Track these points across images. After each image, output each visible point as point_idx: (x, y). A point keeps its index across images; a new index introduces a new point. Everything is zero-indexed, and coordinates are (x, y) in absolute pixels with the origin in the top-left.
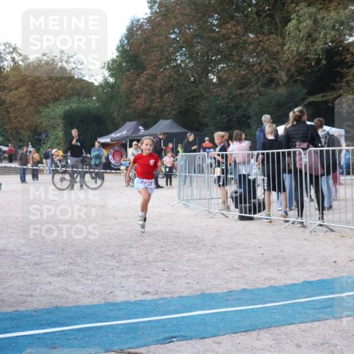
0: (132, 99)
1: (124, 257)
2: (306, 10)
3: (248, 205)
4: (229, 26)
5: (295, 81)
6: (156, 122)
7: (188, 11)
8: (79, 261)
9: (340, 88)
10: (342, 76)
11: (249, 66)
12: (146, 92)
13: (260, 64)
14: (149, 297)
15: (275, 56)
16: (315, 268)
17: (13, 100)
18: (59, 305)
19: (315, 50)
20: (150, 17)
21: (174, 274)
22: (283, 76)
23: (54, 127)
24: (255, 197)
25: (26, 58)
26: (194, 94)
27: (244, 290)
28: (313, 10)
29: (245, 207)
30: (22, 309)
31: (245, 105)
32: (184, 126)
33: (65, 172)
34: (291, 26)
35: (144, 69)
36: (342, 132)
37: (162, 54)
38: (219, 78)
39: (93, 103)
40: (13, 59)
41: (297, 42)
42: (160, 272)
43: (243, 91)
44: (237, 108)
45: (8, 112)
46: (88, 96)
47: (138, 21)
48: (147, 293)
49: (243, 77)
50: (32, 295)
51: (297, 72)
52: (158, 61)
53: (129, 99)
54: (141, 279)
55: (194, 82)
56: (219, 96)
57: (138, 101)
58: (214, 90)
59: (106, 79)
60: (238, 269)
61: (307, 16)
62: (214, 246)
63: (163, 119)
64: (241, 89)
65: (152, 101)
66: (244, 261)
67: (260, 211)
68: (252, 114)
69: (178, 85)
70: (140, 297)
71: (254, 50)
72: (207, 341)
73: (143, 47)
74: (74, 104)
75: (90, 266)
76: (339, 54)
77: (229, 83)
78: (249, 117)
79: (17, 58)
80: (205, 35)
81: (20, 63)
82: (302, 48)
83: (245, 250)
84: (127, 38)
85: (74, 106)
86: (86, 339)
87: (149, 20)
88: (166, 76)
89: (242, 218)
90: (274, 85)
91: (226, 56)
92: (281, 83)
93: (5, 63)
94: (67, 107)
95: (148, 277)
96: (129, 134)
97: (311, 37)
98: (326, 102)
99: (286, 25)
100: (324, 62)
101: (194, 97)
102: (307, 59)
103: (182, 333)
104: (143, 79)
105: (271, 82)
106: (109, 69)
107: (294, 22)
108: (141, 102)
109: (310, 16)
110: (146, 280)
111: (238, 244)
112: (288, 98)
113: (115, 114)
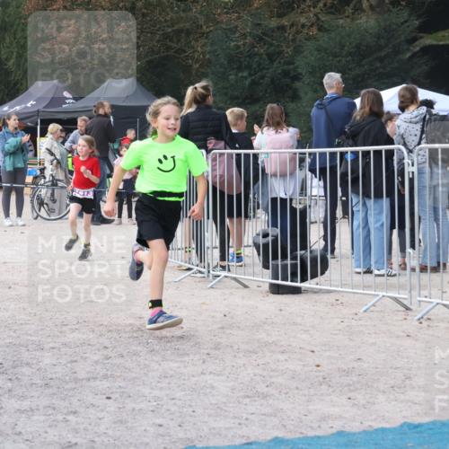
1: (26, 370)
3: (289, 262)
21: (130, 405)
26: (181, 26)
29: (285, 267)
31: (289, 51)
42: (100, 400)
43: (285, 22)
44: (271, 57)
54: (60, 417)
56: (234, 30)
58: (224, 18)
60: (265, 396)
62: (217, 347)
64: (280, 16)
66: (280, 380)
67: (314, 276)
68: (302, 70)
77: (256, 4)
78: (297, 78)
83: (282, 357)
89: (277, 290)
90: (349, 10)
92: (365, 5)
95: (75, 413)
96: (40, 107)
101: (180, 31)
110: (70, 417)
111: (267, 344)
112: (379, 37)
113: (11, 63)
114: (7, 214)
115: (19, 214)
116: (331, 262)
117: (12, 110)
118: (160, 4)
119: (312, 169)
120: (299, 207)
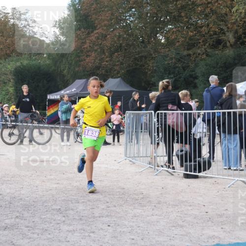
0: (82, 58)
1: (71, 212)
3: (193, 163)
5: (243, 43)
8: (26, 214)
11: (197, 27)
12: (96, 51)
15: (223, 18)
21: (119, 229)
22: (230, 37)
23: (5, 83)
24: (200, 156)
26: (143, 54)
29: (191, 166)
31: (192, 65)
32: (132, 85)
33: (14, 127)
35: (94, 28)
37: (112, 14)
38: (167, 39)
39: (44, 62)
42: (105, 227)
43: (190, 52)
44: (184, 69)
49: (190, 39)
51: (244, 33)
52: (108, 21)
53: (79, 57)
54: (87, 234)
55: (143, 42)
56: (167, 56)
57: (88, 59)
58: (163, 51)
60: (182, 226)
62: (159, 203)
63: (112, 77)
64: (188, 49)
65: (102, 60)
66: (189, 219)
67: (205, 170)
68: (199, 74)
69: (128, 45)
71: (202, 12)
73: (94, 6)
75: (37, 219)
77: (177, 44)
78: (196, 78)
83: (190, 208)
85: (25, 62)
88: (115, 36)
89: (187, 176)
90: (221, 47)
91: (174, 17)
92: (228, 44)
94: (18, 64)
95: (93, 232)
96: (78, 91)
101: (142, 56)
104: (93, 38)
105: (218, 43)
108: (90, 61)
110: (91, 234)
111: (183, 202)
112: (234, 59)
113: (65, 72)
114: (63, 140)
115: (68, 140)
116: (213, 164)
117: (65, 93)
118: (133, 44)
119: (204, 120)
120: (197, 137)
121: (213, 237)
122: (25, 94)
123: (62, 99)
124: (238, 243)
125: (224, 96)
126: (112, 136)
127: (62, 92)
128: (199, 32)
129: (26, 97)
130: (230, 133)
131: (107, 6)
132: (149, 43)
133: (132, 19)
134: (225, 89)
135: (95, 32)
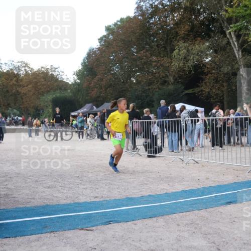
0: (90, 92)
1: (85, 178)
2: (183, 44)
3: (152, 149)
4: (142, 52)
5: (178, 82)
6: (102, 104)
7: (120, 44)
8: (60, 180)
9: (201, 86)
10: (202, 80)
11: (153, 74)
12: (97, 87)
13: (159, 73)
14: (97, 200)
15: (167, 69)
16: (188, 183)
17: (25, 92)
18: (49, 204)
19: (188, 66)
20: (99, 47)
21: (112, 187)
22: (171, 79)
23: (47, 107)
24: (156, 145)
25: (32, 69)
27: (150, 196)
28: (186, 44)
29: (151, 151)
30: (28, 206)
31: (151, 95)
33: (51, 131)
34: (175, 52)
35: (96, 75)
36: (203, 109)
37: (106, 67)
38: (137, 80)
39: (68, 94)
40: (25, 70)
41: (178, 61)
42: (104, 186)
43: (150, 87)
44: (147, 96)
45: (22, 99)
46: (66, 90)
47: (93, 49)
48: (97, 197)
49: (150, 80)
50: (34, 199)
51: (178, 77)
52: (104, 71)
53: (88, 91)
54: (94, 190)
55: (123, 82)
56: (137, 90)
57: (93, 92)
59: (75, 81)
60: (146, 184)
61: (184, 47)
62: (134, 172)
63: (107, 102)
65: (101, 92)
66: (150, 180)
67: (159, 153)
68: (155, 100)
69: (115, 84)
70: (93, 200)
71: (155, 66)
72: (130, 223)
73: (96, 63)
74: (58, 94)
75: (66, 182)
76: (201, 68)
77: (142, 83)
78: (153, 101)
79: (27, 69)
80: (129, 57)
81: (29, 72)
82: (181, 65)
83: (150, 174)
84: (87, 58)
85: (58, 95)
86: (63, 222)
87: (99, 49)
88: (108, 79)
89: (149, 156)
90: (166, 84)
91: (140, 68)
92: (170, 83)
93: (21, 72)
94: (54, 96)
95: (97, 189)
96: (88, 110)
97: (186, 59)
98: (195, 93)
99: (173, 52)
100: (193, 72)
101: (123, 90)
102: (184, 70)
103: (116, 219)
104: (95, 81)
105: (165, 82)
106: (77, 75)
107: (177, 51)
108: (94, 93)
109: (185, 48)
111: (147, 171)
112: (174, 91)
113: (80, 100)
114: (79, 138)
115: (83, 138)
116: (163, 149)
117: (80, 111)
118: (118, 84)
119: (158, 125)
120: (155, 135)
121: (164, 189)
122: (57, 113)
123: (78, 115)
124: (177, 192)
125: (169, 111)
126: (107, 135)
127: (79, 111)
128: (154, 76)
129: (58, 114)
130: (172, 132)
131: (103, 63)
132: (127, 82)
133: (117, 70)
134: (169, 107)
135: (97, 77)
